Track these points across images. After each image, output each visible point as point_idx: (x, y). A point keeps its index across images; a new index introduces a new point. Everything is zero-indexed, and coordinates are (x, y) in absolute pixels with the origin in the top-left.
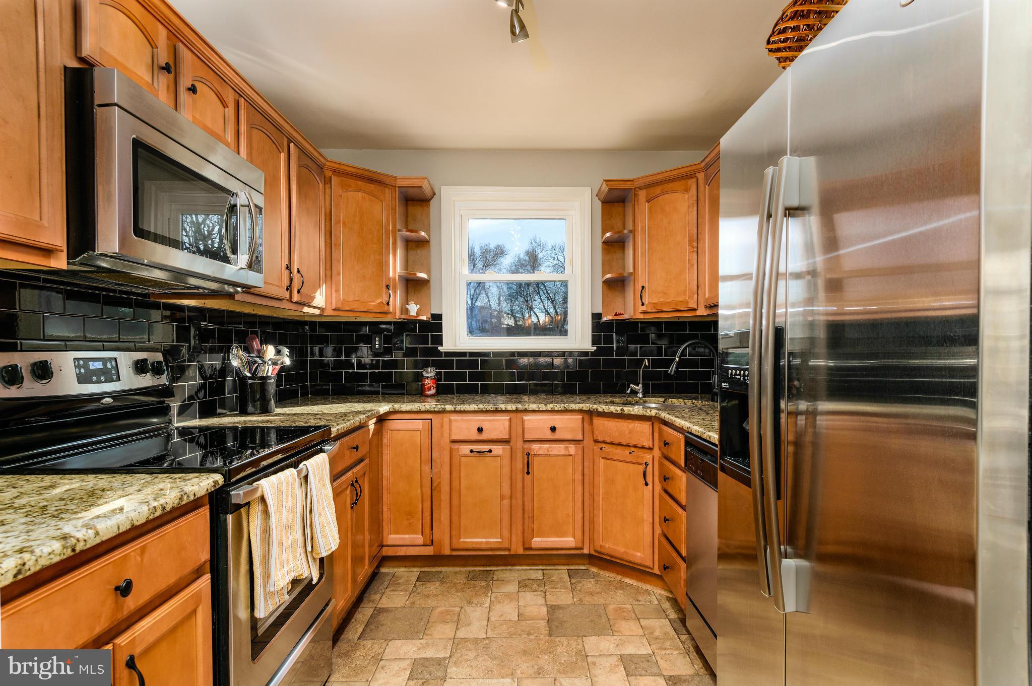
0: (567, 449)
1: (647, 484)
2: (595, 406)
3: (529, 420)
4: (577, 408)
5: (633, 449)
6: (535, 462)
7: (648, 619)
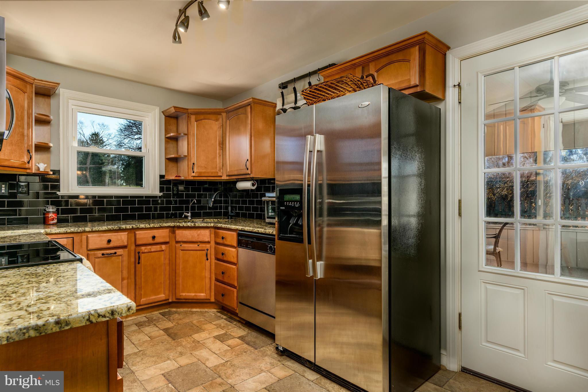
0: (161, 247)
1: (207, 259)
2: (178, 224)
3: (139, 233)
4: (167, 225)
5: (199, 243)
6: (143, 256)
7: (215, 321)
